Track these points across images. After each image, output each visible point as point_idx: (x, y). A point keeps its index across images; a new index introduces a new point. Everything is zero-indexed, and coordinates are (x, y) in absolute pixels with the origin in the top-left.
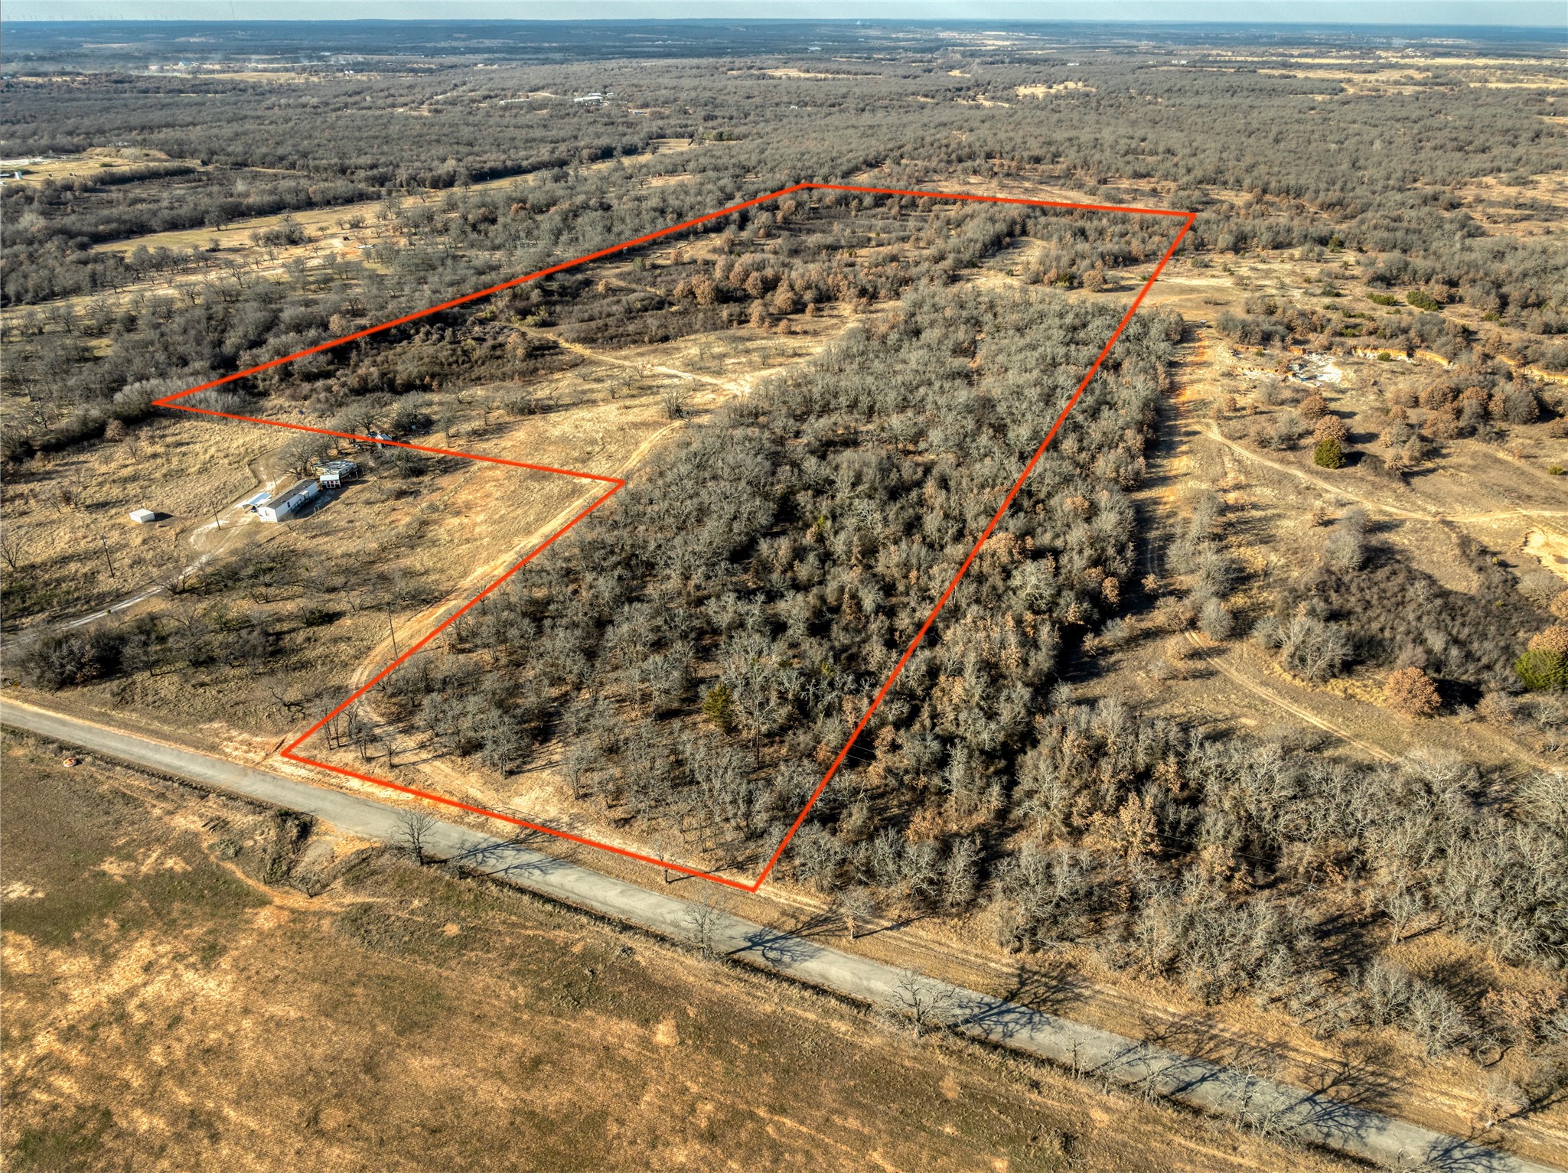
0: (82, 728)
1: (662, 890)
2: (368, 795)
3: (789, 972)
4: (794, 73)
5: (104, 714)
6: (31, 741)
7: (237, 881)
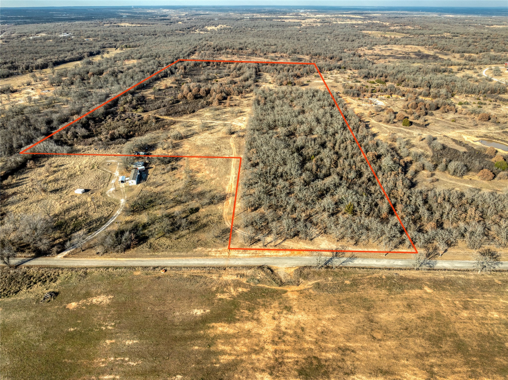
0: (151, 261)
1: (385, 258)
2: (276, 255)
3: (435, 268)
4: (127, 24)
5: (152, 255)
6: (140, 269)
7: (268, 289)
